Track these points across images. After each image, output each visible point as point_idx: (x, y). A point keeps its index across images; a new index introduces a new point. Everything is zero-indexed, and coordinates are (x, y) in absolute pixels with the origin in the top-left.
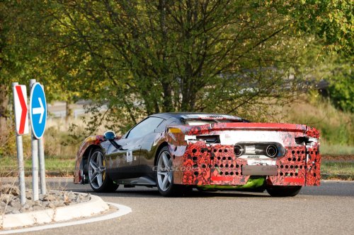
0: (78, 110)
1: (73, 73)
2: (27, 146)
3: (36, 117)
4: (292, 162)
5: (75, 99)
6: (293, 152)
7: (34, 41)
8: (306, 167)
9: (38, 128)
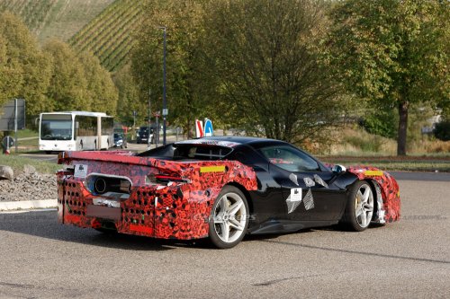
1: (228, 114)
4: (137, 206)
5: (228, 128)
6: (139, 193)
8: (154, 213)
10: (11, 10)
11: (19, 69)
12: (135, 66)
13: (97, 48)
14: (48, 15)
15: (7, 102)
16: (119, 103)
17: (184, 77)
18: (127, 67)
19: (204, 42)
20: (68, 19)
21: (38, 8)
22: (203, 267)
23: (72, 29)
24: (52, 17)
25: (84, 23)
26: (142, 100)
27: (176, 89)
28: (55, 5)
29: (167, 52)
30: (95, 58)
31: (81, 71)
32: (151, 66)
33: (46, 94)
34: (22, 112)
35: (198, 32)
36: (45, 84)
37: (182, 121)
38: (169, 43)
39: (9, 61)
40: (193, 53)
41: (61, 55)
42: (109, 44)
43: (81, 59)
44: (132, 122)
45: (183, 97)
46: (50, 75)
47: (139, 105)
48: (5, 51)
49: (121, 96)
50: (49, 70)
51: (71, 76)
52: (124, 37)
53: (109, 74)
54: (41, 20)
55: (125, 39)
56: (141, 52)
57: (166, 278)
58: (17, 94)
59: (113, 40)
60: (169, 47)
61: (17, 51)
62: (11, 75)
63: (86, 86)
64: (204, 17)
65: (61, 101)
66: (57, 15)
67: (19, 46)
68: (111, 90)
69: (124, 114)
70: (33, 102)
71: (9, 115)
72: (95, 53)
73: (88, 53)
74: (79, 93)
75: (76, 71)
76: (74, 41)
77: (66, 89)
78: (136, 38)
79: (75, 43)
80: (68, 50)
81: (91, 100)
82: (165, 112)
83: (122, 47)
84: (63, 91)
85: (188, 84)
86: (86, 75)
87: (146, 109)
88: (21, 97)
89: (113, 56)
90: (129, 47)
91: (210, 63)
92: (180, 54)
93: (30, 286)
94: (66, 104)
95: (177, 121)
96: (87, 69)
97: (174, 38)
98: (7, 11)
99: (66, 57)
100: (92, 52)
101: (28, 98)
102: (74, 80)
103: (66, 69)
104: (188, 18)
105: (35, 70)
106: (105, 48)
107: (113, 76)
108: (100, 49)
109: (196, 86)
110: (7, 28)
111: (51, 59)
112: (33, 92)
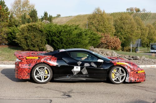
10: (137, 16)
11: (140, 31)
14: (147, 17)
15: (137, 40)
20: (152, 18)
21: (144, 16)
28: (149, 15)
33: (147, 38)
34: (140, 42)
36: (147, 35)
39: (137, 29)
41: (151, 28)
50: (147, 32)
51: (153, 33)
54: (145, 19)
58: (139, 38)
61: (139, 27)
62: (138, 33)
65: (150, 40)
66: (149, 18)
67: (140, 25)
70: (143, 40)
71: (137, 43)
75: (154, 32)
76: (154, 24)
77: (152, 37)
79: (154, 25)
80: (152, 27)
88: (140, 38)
94: (152, 40)
99: (152, 28)
101: (142, 39)
103: (152, 31)
105: (144, 31)
110: (137, 21)
111: (148, 29)
112: (143, 37)
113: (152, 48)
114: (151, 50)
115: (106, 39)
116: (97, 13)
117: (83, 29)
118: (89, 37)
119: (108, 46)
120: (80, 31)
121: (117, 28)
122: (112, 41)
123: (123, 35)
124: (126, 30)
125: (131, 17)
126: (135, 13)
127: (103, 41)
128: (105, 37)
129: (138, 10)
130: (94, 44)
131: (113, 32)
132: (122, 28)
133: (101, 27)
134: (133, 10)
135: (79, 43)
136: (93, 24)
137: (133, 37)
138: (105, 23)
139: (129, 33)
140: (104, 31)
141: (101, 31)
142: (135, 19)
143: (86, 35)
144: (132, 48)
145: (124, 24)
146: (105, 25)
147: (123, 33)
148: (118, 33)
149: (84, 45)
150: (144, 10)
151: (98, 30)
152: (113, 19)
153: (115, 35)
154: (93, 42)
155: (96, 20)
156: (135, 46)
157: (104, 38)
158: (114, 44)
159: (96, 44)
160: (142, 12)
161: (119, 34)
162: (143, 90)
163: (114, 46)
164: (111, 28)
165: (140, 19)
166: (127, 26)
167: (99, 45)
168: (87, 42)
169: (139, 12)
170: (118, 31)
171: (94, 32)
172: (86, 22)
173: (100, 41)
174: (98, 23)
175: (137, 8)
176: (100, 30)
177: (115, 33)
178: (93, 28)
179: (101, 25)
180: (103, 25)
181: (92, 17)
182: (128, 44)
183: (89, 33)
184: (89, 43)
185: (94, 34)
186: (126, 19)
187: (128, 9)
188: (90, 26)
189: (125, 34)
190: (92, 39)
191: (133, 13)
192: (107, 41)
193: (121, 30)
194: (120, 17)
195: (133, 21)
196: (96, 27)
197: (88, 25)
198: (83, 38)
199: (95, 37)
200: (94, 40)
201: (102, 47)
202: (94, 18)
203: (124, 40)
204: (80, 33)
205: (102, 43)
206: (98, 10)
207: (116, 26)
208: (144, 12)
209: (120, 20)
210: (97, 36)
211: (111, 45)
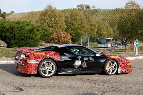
0: (141, 43)
1: (141, 39)
2: (135, 48)
3: (137, 44)
5: (141, 42)
7: (136, 34)
8: (21, 66)
9: (137, 46)
10: (87, 12)
11: (89, 27)
12: (118, 26)
13: (108, 22)
14: (96, 13)
15: (87, 35)
16: (114, 35)
17: (130, 29)
18: (116, 27)
19: (135, 20)
20: (101, 15)
21: (94, 12)
22: (136, 76)
23: (102, 17)
24: (97, 14)
25: (105, 16)
26: (120, 35)
27: (128, 32)
28: (98, 11)
29: (126, 23)
30: (108, 24)
31: (105, 27)
32: (122, 26)
33: (96, 33)
34: (90, 38)
35: (134, 18)
36: (96, 31)
37: (130, 40)
38: (127, 21)
39: (87, 25)
40: (133, 23)
41: (100, 24)
42: (111, 21)
43: (105, 24)
44: (117, 40)
45: (130, 34)
46: (97, 28)
47: (119, 36)
48: (86, 22)
49: (114, 34)
50: (97, 27)
51: (102, 29)
52: (115, 19)
53: (111, 28)
54: (95, 15)
55: (116, 20)
56: (120, 23)
57: (127, 79)
58: (89, 33)
59: (112, 20)
60: (126, 22)
62: (88, 28)
63: (106, 31)
64: (135, 14)
65: (100, 35)
66: (99, 14)
67: (89, 21)
68: (112, 32)
69: (115, 38)
70: (93, 35)
71: (87, 38)
72: (108, 23)
73: (106, 23)
74: (104, 33)
75: (103, 27)
76: (103, 20)
77: (101, 32)
78: (118, 19)
79: (103, 21)
80: (101, 22)
81: (107, 35)
82: (126, 38)
83: (115, 21)
84: (100, 32)
85: (131, 31)
86: (106, 29)
87: (121, 37)
88: (90, 34)
89: (112, 24)
90: (116, 22)
91: (137, 26)
92: (129, 24)
93: (94, 80)
94: (101, 36)
95: (128, 40)
96: (106, 27)
97: (128, 19)
98: (86, 13)
99: (101, 24)
100: (107, 23)
101: (91, 34)
102: (103, 30)
103: (101, 27)
104: (131, 15)
105: (93, 27)
106: (110, 22)
107: (112, 29)
108: (109, 22)
109: (133, 32)
110: (86, 17)
111: (97, 24)
112: (93, 32)
113: (100, 43)
114: (98, 45)
115: (57, 35)
116: (49, 9)
117: (35, 25)
118: (41, 33)
119: (59, 42)
120: (31, 27)
121: (68, 24)
122: (62, 36)
123: (73, 30)
124: (76, 26)
125: (81, 13)
126: (85, 9)
127: (54, 36)
128: (56, 32)
129: (88, 7)
130: (45, 39)
131: (64, 28)
132: (73, 24)
133: (52, 23)
134: (83, 7)
135: (31, 38)
136: (45, 20)
137: (83, 33)
138: (56, 19)
139: (79, 28)
140: (56, 27)
141: (53, 27)
142: (85, 15)
143: (38, 31)
144: (82, 42)
145: (74, 20)
146: (56, 21)
147: (73, 29)
148: (68, 28)
149: (36, 41)
150: (94, 7)
151: (49, 26)
152: (64, 15)
153: (66, 31)
154: (44, 37)
155: (47, 17)
156: (85, 41)
157: (55, 34)
158: (64, 39)
159: (47, 39)
160: (91, 9)
161: (70, 29)
162: (91, 83)
163: (64, 42)
164: (62, 24)
165: (90, 15)
166: (77, 22)
167: (51, 40)
168: (39, 37)
169: (89, 9)
170: (69, 27)
171: (46, 28)
172: (38, 18)
173: (51, 37)
174: (49, 19)
175: (87, 5)
176: (51, 26)
177: (66, 28)
178: (45, 24)
179: (53, 21)
180: (55, 21)
181: (44, 14)
182: (78, 39)
183: (41, 29)
184: (41, 38)
185: (45, 30)
186: (76, 15)
187: (78, 6)
188: (42, 22)
189: (75, 29)
190: (44, 34)
191: (83, 9)
192: (58, 36)
193: (72, 26)
194: (70, 14)
195: (83, 17)
196: (48, 23)
197: (40, 21)
198: (35, 33)
199: (46, 32)
200: (46, 35)
201: (54, 42)
202: (45, 15)
203: (74, 35)
204: (32, 29)
205: (53, 39)
206: (50, 7)
207: (67, 22)
208: (93, 9)
209: (70, 16)
210: (49, 31)
211: (62, 40)
